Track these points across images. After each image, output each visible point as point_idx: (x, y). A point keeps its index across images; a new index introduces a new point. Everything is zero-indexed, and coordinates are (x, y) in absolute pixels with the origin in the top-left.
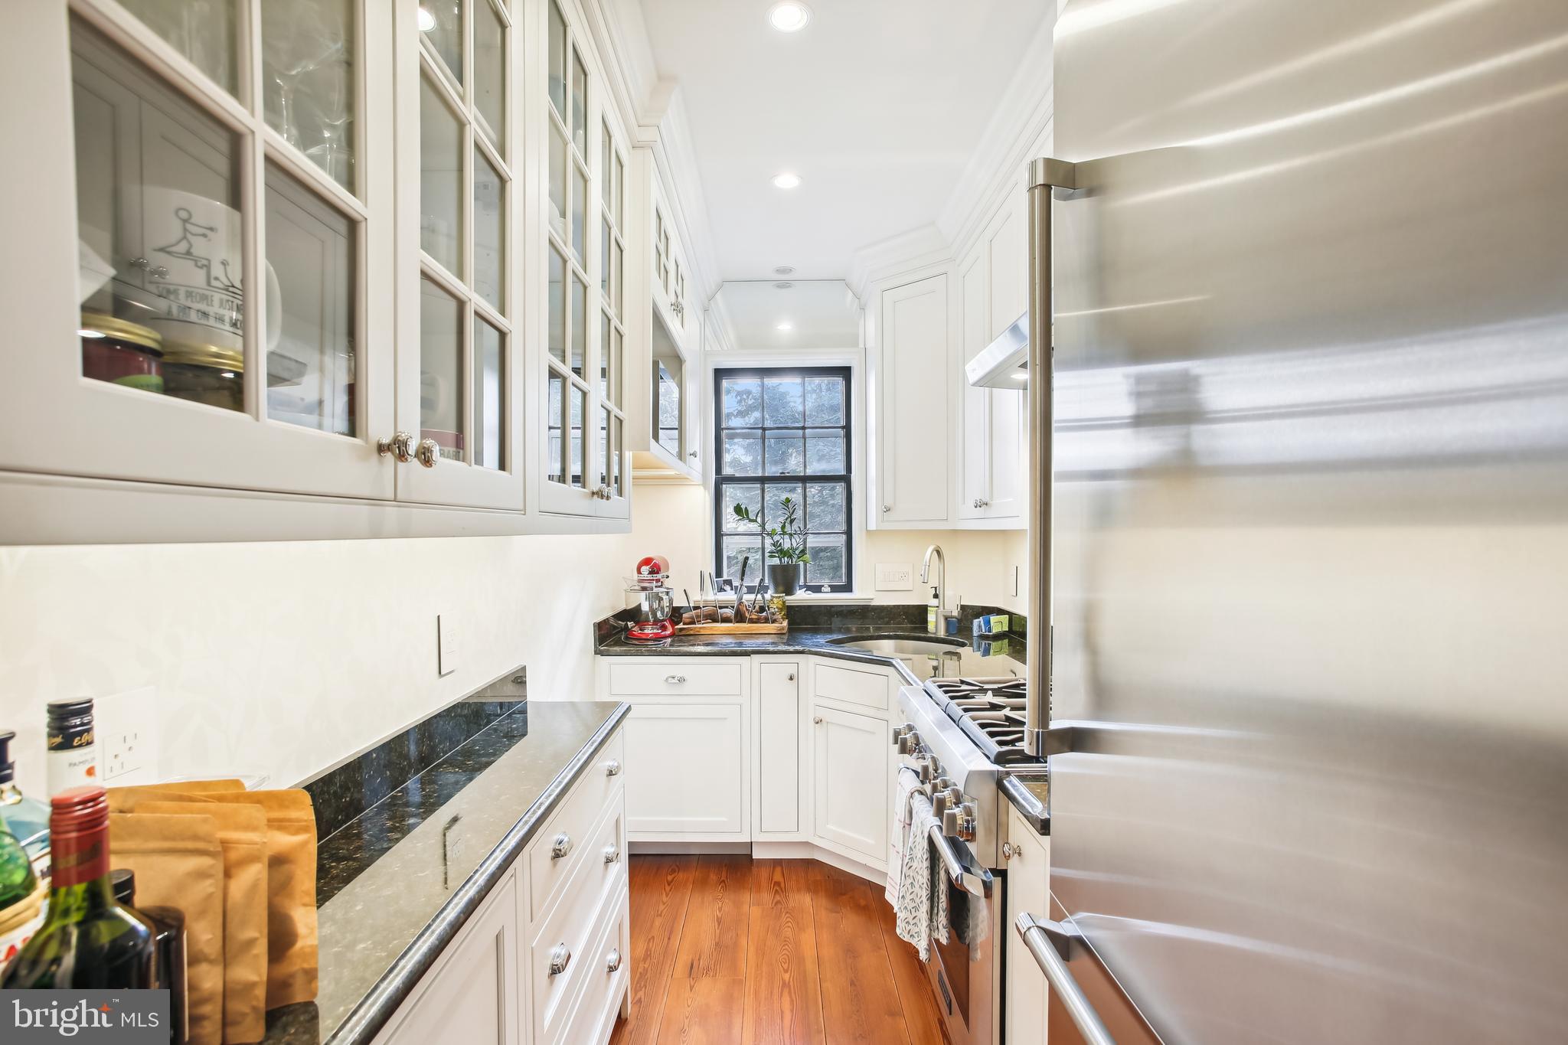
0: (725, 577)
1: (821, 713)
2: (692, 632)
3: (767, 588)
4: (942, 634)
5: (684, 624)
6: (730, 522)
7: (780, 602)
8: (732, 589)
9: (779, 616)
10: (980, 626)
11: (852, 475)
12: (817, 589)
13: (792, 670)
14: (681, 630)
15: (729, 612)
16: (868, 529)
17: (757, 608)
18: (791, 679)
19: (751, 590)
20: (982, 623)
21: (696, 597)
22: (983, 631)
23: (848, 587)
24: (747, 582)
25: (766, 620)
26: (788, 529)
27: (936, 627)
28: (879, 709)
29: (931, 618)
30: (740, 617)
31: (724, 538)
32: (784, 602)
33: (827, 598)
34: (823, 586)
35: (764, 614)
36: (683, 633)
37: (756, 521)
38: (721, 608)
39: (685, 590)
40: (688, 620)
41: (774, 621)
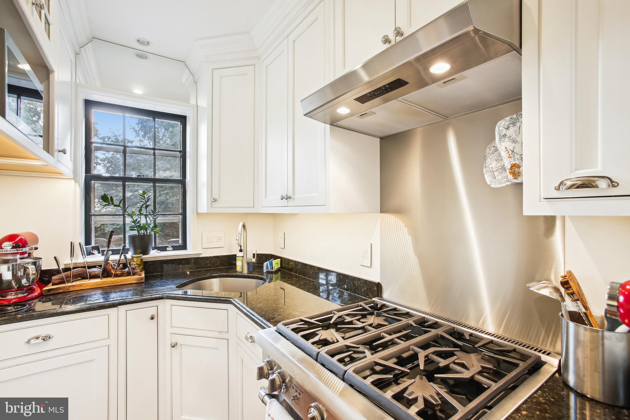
0: (93, 244)
1: (175, 339)
2: (61, 291)
3: (128, 250)
4: (245, 272)
5: (53, 285)
6: (97, 206)
7: (139, 260)
8: (99, 253)
9: (138, 270)
10: (267, 266)
11: (187, 180)
12: (164, 249)
13: (153, 311)
14: (49, 290)
15: (96, 270)
16: (198, 212)
17: (121, 266)
18: (152, 318)
19: (115, 252)
20: (268, 265)
21: (66, 261)
22: (269, 269)
23: (184, 247)
24: (113, 247)
25: (128, 274)
26: (144, 211)
27: (242, 268)
28: (221, 332)
29: (239, 263)
30: (106, 273)
31: (93, 217)
32: (142, 260)
33: (170, 254)
34: (168, 247)
35: (127, 270)
36: (52, 292)
37: (119, 206)
38: (89, 267)
39: (55, 258)
40: (57, 281)
41: (134, 274)
